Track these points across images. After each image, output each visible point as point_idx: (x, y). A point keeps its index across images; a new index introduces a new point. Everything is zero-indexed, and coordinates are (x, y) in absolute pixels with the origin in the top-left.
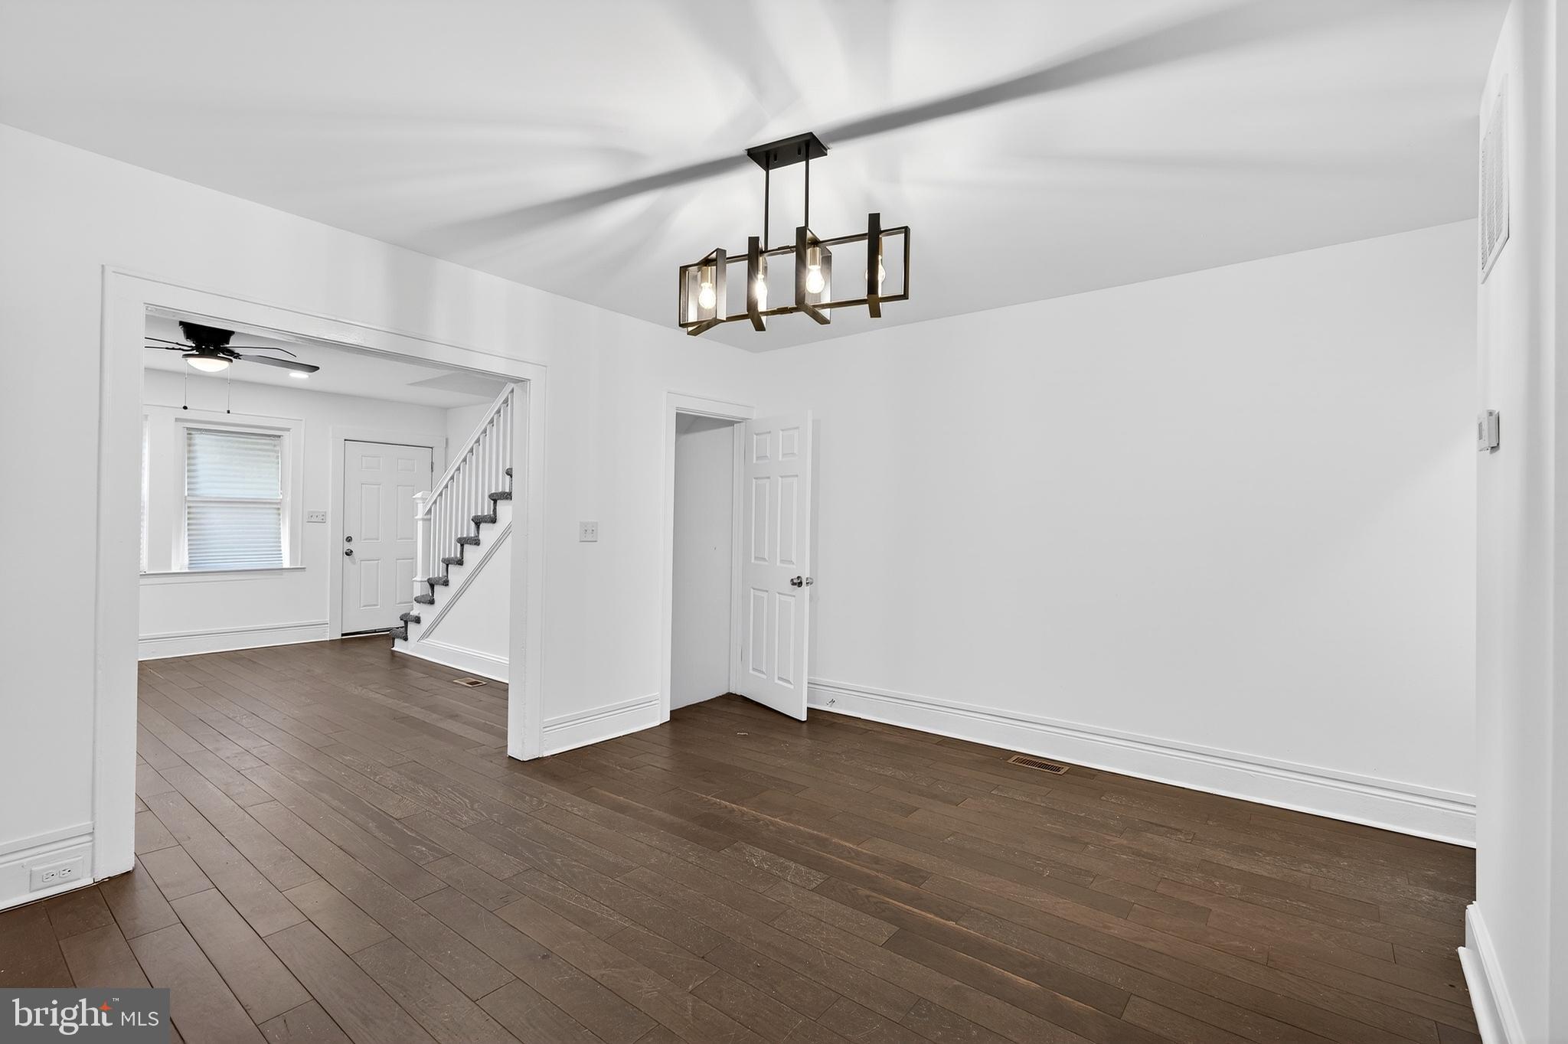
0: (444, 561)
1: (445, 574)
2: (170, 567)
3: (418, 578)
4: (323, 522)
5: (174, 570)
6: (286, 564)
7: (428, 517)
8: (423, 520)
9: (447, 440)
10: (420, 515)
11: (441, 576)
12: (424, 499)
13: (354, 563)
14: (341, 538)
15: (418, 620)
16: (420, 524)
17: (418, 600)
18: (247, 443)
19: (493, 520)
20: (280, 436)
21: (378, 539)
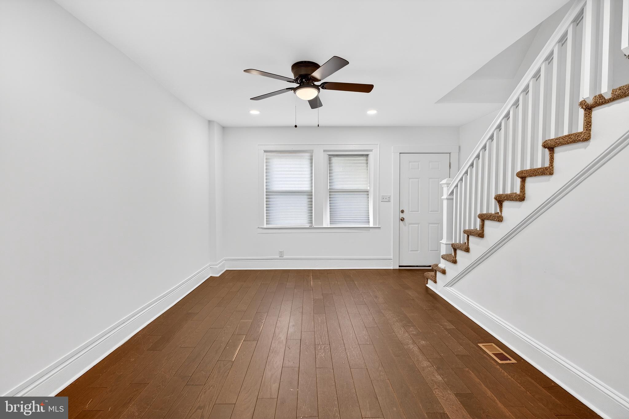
0: (465, 232)
1: (466, 241)
2: (322, 224)
3: (444, 241)
4: (389, 201)
5: (324, 226)
6: (371, 225)
7: (451, 197)
8: (447, 199)
9: (460, 147)
10: (445, 196)
11: (462, 243)
12: (448, 184)
13: (405, 225)
14: (398, 211)
15: (444, 272)
16: (445, 203)
17: (443, 257)
18: (354, 160)
19: (521, 198)
20: (367, 155)
21: (418, 211)
